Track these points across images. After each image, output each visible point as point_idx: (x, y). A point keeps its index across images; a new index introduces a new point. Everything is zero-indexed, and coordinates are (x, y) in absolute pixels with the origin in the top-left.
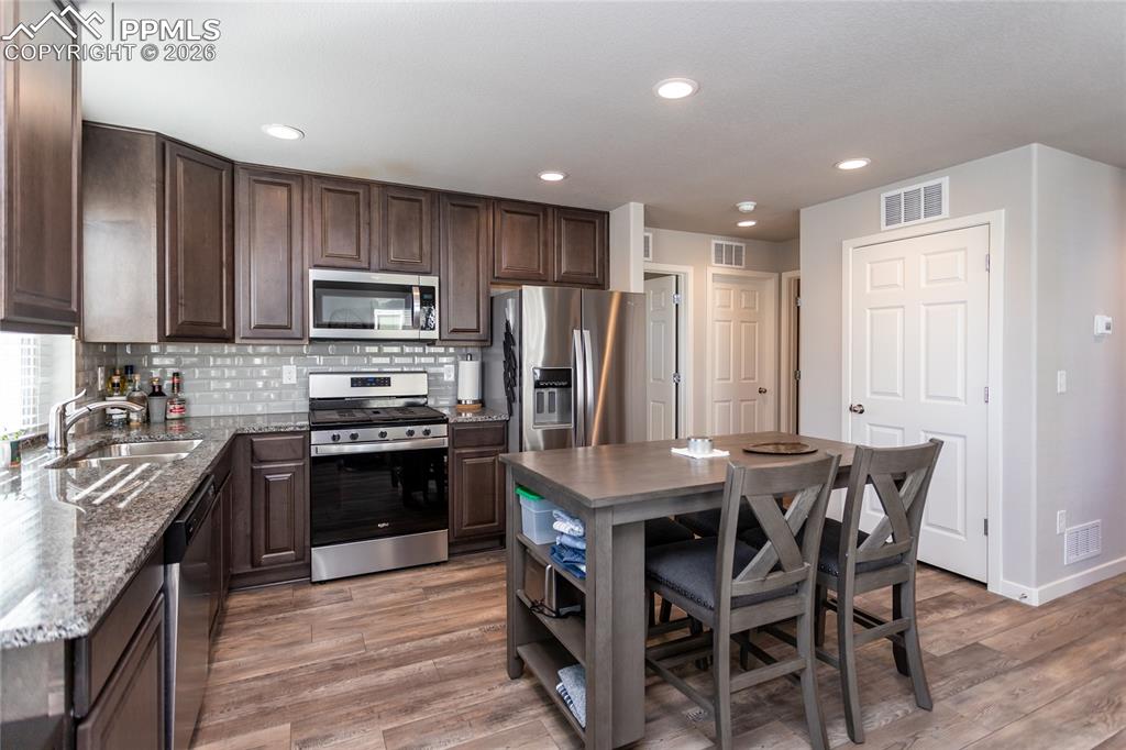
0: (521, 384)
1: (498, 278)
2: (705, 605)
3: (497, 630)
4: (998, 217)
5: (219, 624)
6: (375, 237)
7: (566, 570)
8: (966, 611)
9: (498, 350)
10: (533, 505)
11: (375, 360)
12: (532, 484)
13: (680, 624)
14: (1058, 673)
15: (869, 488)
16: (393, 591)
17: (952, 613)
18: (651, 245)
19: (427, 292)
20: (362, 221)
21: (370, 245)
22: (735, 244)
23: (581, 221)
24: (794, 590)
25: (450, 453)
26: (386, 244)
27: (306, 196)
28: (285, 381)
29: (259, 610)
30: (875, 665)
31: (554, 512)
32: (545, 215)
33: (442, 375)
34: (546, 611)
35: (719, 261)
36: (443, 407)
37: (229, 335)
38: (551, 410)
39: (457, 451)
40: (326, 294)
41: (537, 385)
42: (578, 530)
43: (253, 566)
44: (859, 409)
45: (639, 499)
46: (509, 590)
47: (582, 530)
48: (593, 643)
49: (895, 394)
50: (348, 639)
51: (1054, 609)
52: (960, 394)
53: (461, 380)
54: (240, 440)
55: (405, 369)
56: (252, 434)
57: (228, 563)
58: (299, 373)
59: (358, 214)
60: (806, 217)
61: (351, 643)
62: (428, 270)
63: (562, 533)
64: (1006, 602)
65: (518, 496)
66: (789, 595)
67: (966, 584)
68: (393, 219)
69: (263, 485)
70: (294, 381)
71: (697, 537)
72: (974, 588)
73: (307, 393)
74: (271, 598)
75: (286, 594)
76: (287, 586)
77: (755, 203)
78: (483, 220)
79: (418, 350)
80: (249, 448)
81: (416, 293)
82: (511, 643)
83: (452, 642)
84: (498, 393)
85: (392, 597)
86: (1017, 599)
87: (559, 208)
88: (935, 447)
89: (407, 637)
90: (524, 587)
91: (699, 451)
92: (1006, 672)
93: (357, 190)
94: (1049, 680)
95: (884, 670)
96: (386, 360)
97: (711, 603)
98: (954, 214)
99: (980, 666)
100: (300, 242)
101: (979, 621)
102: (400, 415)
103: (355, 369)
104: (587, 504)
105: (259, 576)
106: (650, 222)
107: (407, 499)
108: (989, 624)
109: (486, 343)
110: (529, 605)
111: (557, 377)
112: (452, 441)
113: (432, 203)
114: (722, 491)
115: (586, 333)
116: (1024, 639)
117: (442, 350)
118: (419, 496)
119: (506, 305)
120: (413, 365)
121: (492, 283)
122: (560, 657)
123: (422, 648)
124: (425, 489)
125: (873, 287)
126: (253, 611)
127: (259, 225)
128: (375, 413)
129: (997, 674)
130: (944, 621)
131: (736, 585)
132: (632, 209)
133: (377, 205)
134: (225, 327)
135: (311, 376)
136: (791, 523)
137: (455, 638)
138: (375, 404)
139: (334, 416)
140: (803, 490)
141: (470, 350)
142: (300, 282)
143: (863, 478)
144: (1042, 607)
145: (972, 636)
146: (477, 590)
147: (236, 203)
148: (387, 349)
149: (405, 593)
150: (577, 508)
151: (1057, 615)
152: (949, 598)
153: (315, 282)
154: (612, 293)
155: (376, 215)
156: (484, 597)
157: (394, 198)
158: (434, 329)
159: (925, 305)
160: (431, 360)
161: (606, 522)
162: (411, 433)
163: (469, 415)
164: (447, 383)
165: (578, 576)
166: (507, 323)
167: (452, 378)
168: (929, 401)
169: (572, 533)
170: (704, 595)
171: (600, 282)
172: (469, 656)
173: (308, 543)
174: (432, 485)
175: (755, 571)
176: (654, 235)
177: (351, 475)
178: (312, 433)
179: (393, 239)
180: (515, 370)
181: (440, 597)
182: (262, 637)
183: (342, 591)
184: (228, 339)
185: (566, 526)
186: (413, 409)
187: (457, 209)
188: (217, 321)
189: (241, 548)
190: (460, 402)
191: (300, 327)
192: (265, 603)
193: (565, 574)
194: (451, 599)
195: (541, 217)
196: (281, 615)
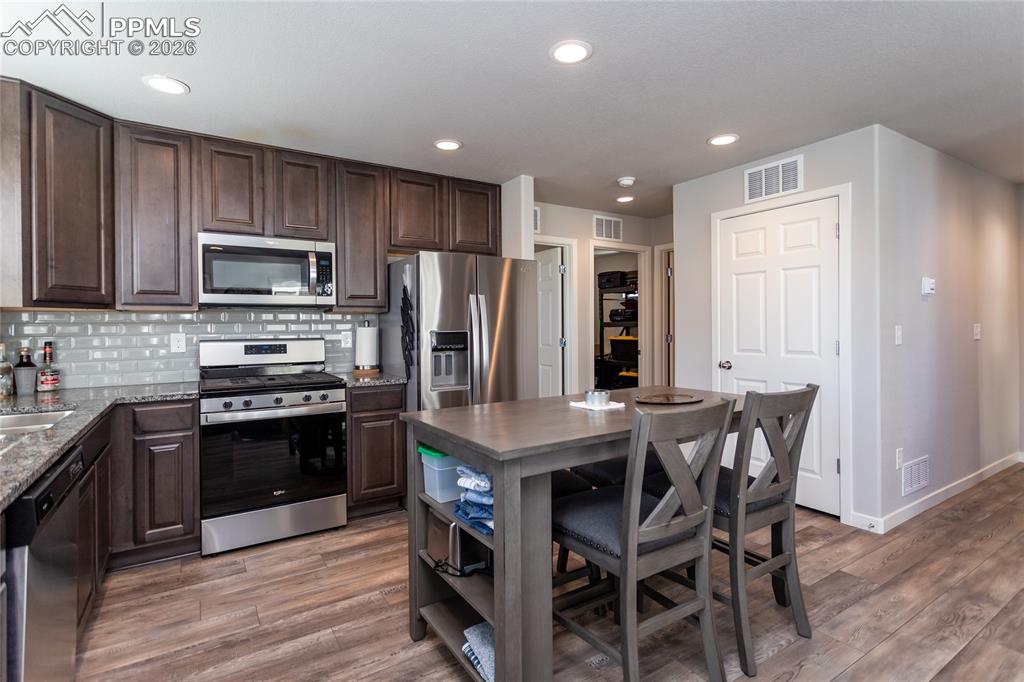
0: (418, 348)
1: (394, 246)
2: (611, 554)
3: (399, 591)
4: (846, 190)
5: (93, 608)
6: (270, 203)
7: (471, 527)
8: (826, 542)
9: (396, 317)
10: (435, 463)
11: (270, 328)
12: (434, 441)
13: (578, 573)
14: (909, 593)
15: (758, 432)
16: (290, 559)
17: (815, 545)
18: (539, 217)
19: (323, 257)
20: (255, 187)
21: (264, 210)
22: (613, 219)
23: (475, 193)
24: (692, 534)
25: (348, 418)
26: (281, 209)
27: (195, 158)
28: (174, 349)
29: (142, 589)
30: (755, 598)
31: (458, 468)
32: (440, 185)
33: (340, 341)
34: (450, 570)
35: (599, 234)
36: (340, 373)
37: (109, 300)
38: (448, 373)
39: (355, 416)
40: (216, 259)
41: (435, 349)
42: (485, 485)
43: (136, 543)
44: (727, 365)
45: (547, 450)
46: (411, 551)
47: (488, 486)
48: (502, 601)
49: (759, 351)
50: (240, 613)
51: (897, 535)
52: (815, 350)
53: (359, 345)
54: (121, 410)
55: (302, 336)
56: (135, 404)
57: (105, 541)
58: (189, 342)
59: (251, 178)
60: (679, 192)
61: (245, 617)
62: (325, 236)
63: (467, 490)
64: (857, 532)
65: (420, 454)
66: (688, 538)
67: (822, 518)
68: (287, 184)
69: (147, 455)
70: (183, 349)
71: (594, 488)
72: (828, 521)
73: (198, 361)
74: (157, 576)
75: (173, 569)
76: (172, 563)
77: (634, 179)
78: (380, 189)
79: (315, 317)
80: (131, 419)
81: (313, 260)
82: (414, 603)
83: (352, 607)
84: (396, 358)
85: (288, 565)
86: (867, 529)
87: (454, 180)
88: (811, 392)
89: (305, 606)
90: (426, 547)
91: (596, 403)
92: (867, 595)
93: (249, 154)
94: (903, 599)
95: (764, 603)
96: (282, 327)
97: (618, 551)
98: (808, 188)
99: (845, 592)
100: (188, 206)
101: (838, 551)
102: (296, 381)
103: (249, 337)
104: (495, 457)
105: (143, 553)
106: (539, 197)
107: (305, 467)
108: (847, 553)
109: (384, 309)
110: (432, 565)
111: (454, 340)
112: (350, 405)
113: (329, 170)
114: (629, 438)
115: (482, 298)
116: (877, 564)
117: (339, 317)
118: (317, 462)
119: (403, 271)
120: (310, 332)
121: (389, 251)
122: (465, 616)
123: (320, 616)
124: (323, 454)
125: (738, 255)
126: (135, 591)
127: (142, 186)
128: (270, 379)
129: (860, 598)
130: (809, 552)
131: (642, 531)
132: (522, 180)
133: (271, 170)
134: (103, 292)
135: (202, 344)
136: (692, 467)
137: (355, 603)
138: (271, 371)
139: (227, 383)
140: (703, 435)
141: (368, 317)
142: (188, 247)
143: (753, 421)
144: (887, 535)
145: (835, 564)
146: (377, 552)
147: (116, 163)
148: (282, 317)
149: (303, 561)
150: (483, 461)
151: (900, 541)
152: (810, 531)
153: (204, 246)
154: (504, 259)
155: (270, 180)
156: (384, 559)
157: (289, 163)
158: (331, 294)
159: (784, 269)
160: (328, 327)
161: (516, 475)
162: (308, 398)
163: (366, 380)
164: (346, 350)
165: (485, 532)
166: (405, 289)
167: (349, 345)
168: (789, 356)
169: (478, 489)
170: (610, 544)
171: (493, 251)
172: (371, 620)
173: (198, 515)
174: (330, 451)
175: (659, 517)
176: (542, 209)
177: (246, 446)
178: (203, 401)
179: (288, 206)
180: (412, 334)
181: (339, 562)
182: (144, 619)
183: (235, 563)
184: (108, 304)
185: (471, 483)
186: (310, 375)
187: (353, 176)
188: (94, 285)
189: (121, 525)
190: (357, 368)
191: (189, 293)
192: (150, 581)
193: (471, 532)
194: (351, 563)
195: (437, 187)
196: (167, 593)
